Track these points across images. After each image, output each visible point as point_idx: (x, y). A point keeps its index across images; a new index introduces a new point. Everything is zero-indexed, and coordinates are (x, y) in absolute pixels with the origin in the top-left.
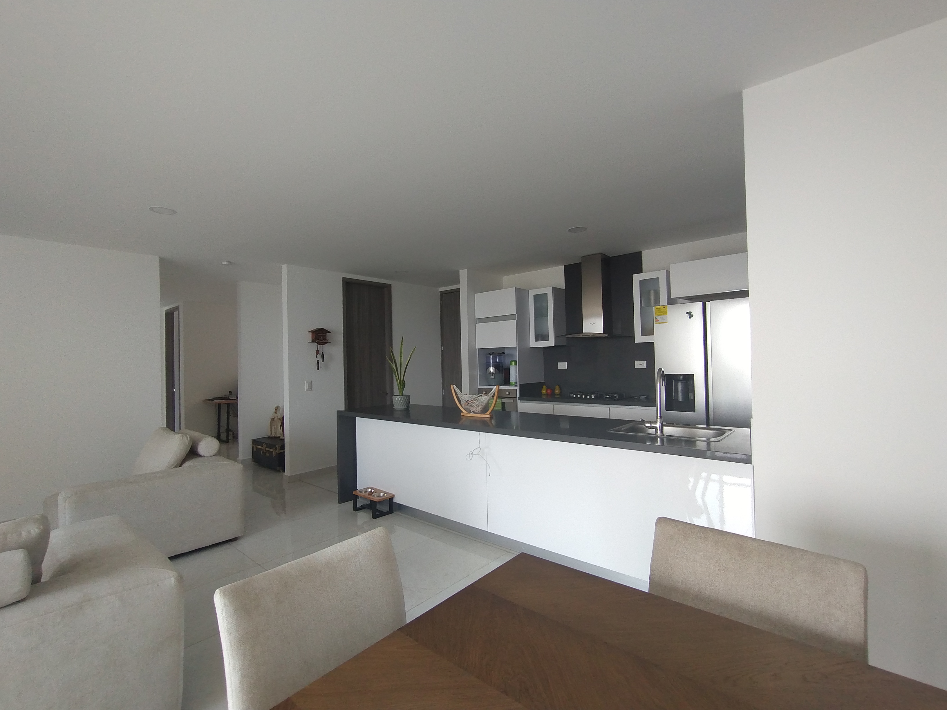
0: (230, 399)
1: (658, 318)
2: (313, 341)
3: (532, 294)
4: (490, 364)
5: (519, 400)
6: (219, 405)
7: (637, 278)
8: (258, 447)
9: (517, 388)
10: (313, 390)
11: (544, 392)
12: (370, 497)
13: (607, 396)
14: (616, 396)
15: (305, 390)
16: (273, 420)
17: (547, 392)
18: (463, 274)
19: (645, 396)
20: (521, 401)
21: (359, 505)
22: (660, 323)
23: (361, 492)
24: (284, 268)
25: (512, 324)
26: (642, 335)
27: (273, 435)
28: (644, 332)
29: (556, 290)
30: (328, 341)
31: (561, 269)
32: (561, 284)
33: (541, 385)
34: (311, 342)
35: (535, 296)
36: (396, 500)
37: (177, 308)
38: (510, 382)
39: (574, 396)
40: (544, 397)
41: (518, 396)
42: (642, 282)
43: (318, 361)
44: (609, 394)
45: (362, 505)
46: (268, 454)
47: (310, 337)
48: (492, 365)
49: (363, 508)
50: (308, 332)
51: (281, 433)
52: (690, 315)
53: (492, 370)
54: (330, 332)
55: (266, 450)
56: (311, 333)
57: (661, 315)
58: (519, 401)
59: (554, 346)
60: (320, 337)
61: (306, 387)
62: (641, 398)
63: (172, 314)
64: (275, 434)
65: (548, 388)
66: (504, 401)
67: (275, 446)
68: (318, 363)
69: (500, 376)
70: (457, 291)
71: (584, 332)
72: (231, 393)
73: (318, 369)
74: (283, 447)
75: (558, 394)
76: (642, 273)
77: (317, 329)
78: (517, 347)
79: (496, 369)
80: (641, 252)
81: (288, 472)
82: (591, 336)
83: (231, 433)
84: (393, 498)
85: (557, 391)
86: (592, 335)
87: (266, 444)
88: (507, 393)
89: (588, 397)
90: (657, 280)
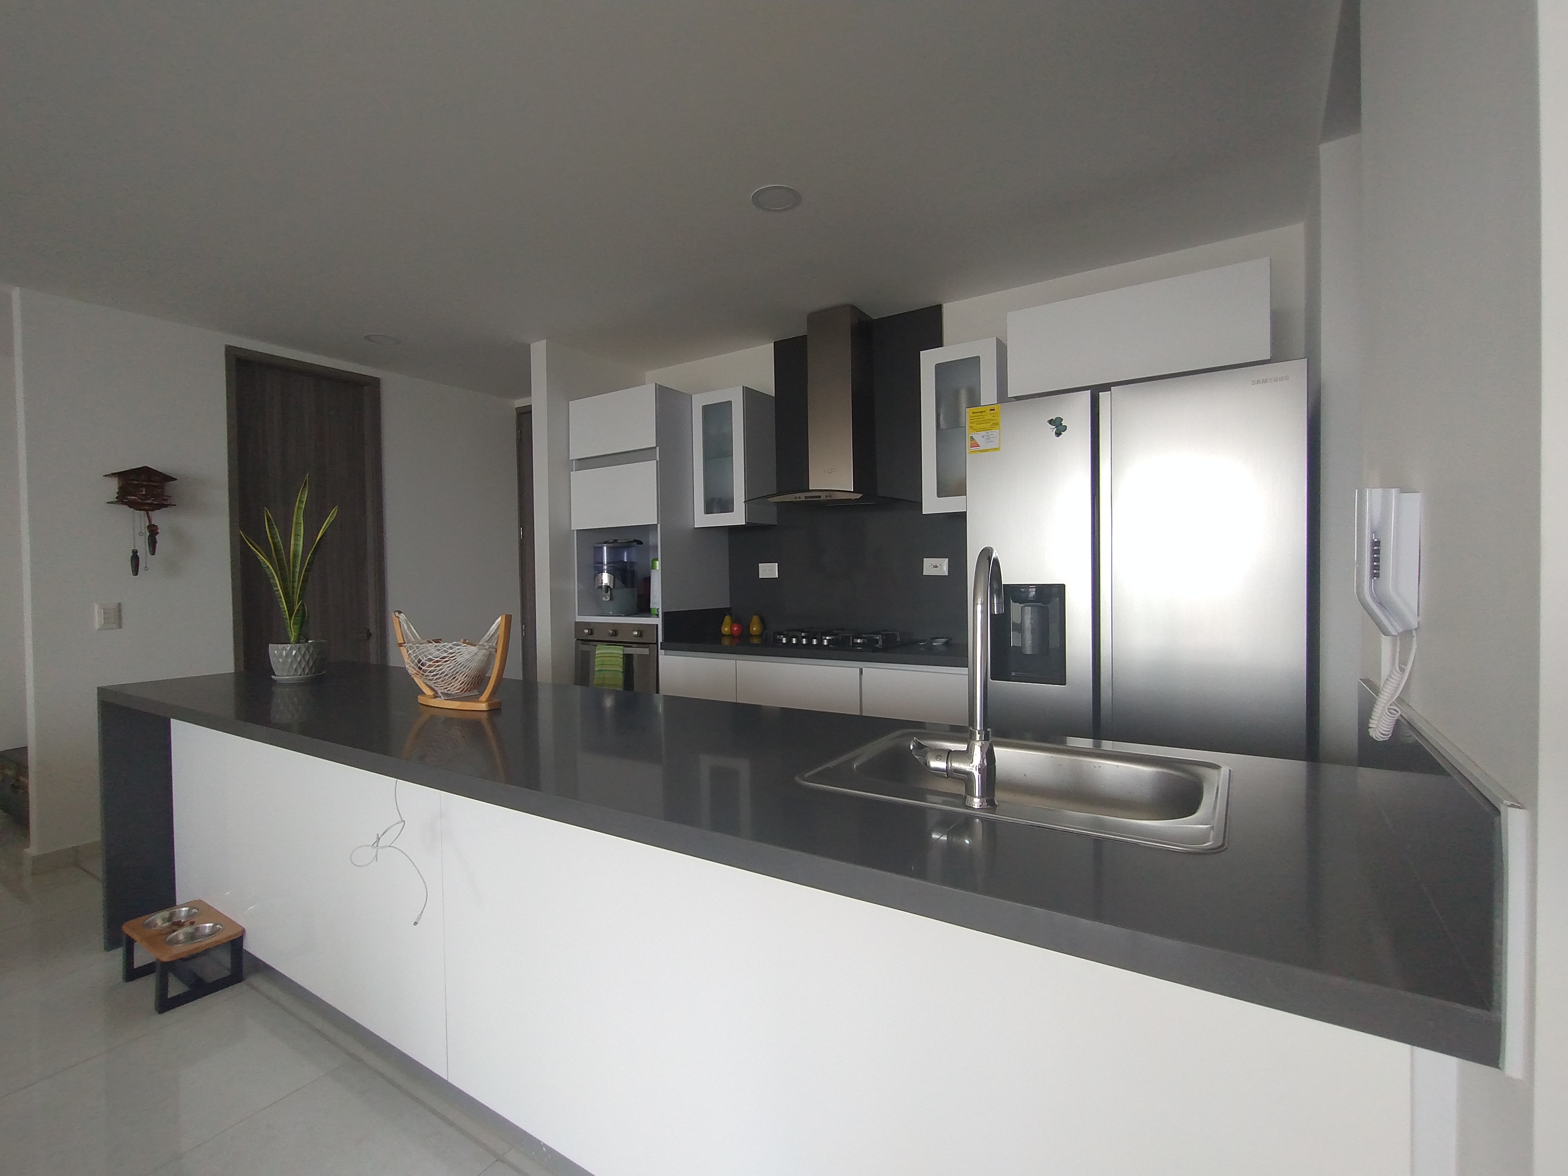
1: (978, 437)
2: (120, 500)
3: (698, 403)
4: (600, 565)
5: (661, 649)
7: (929, 359)
8: (6, 771)
9: (658, 621)
10: (123, 626)
11: (726, 629)
13: (859, 641)
14: (877, 640)
15: (97, 626)
17: (731, 629)
18: (539, 351)
19: (943, 640)
20: (668, 652)
22: (981, 451)
24: (18, 296)
25: (648, 471)
26: (938, 497)
28: (942, 492)
29: (750, 395)
30: (172, 502)
31: (767, 351)
32: (766, 383)
33: (718, 615)
34: (116, 503)
35: (706, 409)
38: (651, 607)
39: (784, 641)
40: (726, 642)
41: (660, 640)
42: (941, 369)
44: (864, 636)
48: (605, 567)
50: (104, 476)
52: (1059, 427)
53: (606, 578)
54: (175, 479)
55: (17, 780)
56: (114, 479)
57: (984, 430)
58: (661, 652)
59: (744, 524)
60: (144, 492)
61: (97, 620)
62: (934, 644)
65: (736, 621)
66: (629, 651)
68: (135, 558)
69: (625, 595)
71: (810, 489)
73: (136, 571)
75: (757, 634)
76: (942, 346)
77: (135, 470)
78: (659, 525)
79: (618, 579)
80: (940, 307)
82: (823, 498)
84: (243, 936)
85: (755, 629)
86: (826, 497)
87: (18, 764)
88: (636, 633)
89: (815, 643)
90: (975, 362)
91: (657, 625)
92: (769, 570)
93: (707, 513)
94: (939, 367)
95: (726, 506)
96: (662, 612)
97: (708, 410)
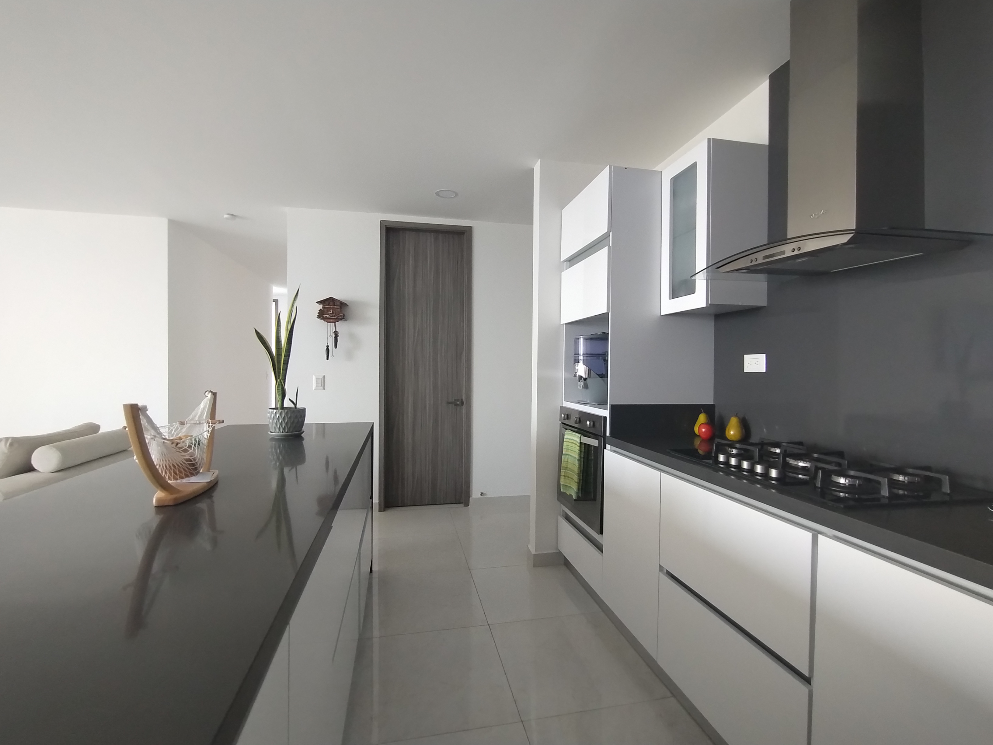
2: (320, 316)
4: (578, 355)
9: (607, 414)
10: (326, 389)
15: (314, 389)
17: (699, 430)
18: (537, 172)
30: (344, 317)
33: (692, 412)
34: (317, 318)
41: (608, 434)
43: (328, 347)
48: (581, 357)
50: (315, 302)
53: (581, 369)
54: (348, 305)
60: (333, 312)
61: (314, 384)
65: (712, 420)
68: (328, 350)
73: (327, 359)
75: (736, 439)
77: (325, 299)
88: (589, 423)
91: (605, 418)
92: (756, 363)
93: (672, 298)
95: (688, 286)
96: (610, 405)
97: (676, 180)
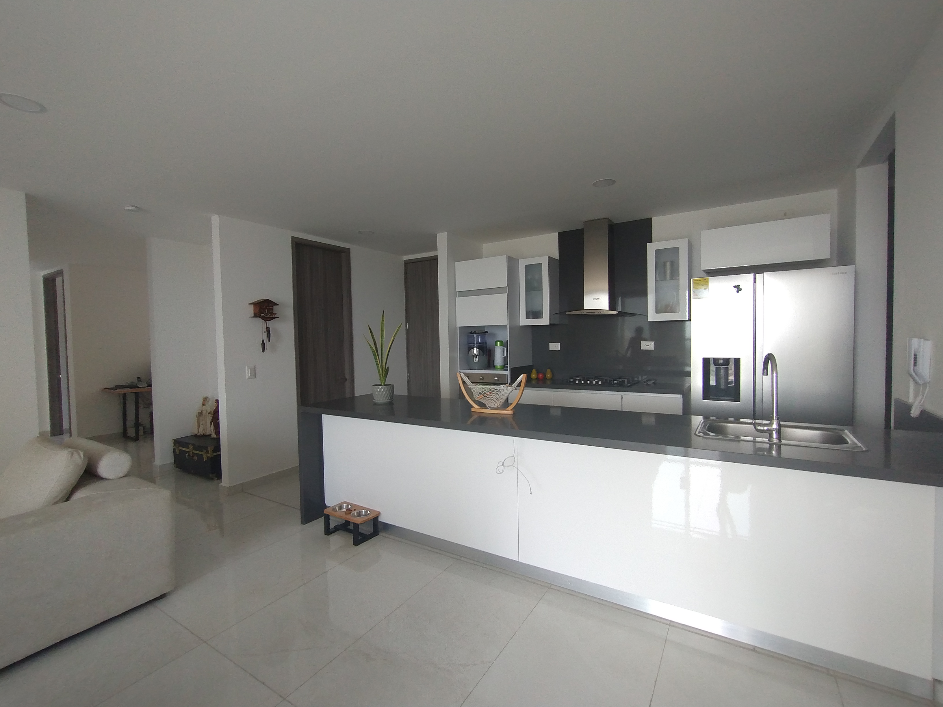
0: (138, 387)
1: (697, 292)
2: (255, 316)
3: (522, 264)
6: (125, 395)
7: (651, 248)
8: (181, 448)
9: (508, 372)
10: (257, 377)
11: (534, 376)
12: (347, 516)
13: (615, 382)
15: (247, 378)
16: (201, 414)
17: (537, 376)
18: (442, 239)
19: (653, 381)
21: (332, 526)
22: (700, 298)
23: (334, 509)
24: (215, 219)
25: (503, 298)
26: (657, 313)
27: (201, 432)
28: (660, 310)
29: (551, 259)
30: (276, 316)
31: (555, 236)
32: (556, 253)
34: (252, 317)
36: (383, 519)
37: (60, 273)
38: (495, 365)
39: (577, 381)
43: (264, 341)
44: (616, 380)
45: (335, 525)
46: (195, 458)
47: (251, 310)
49: (336, 529)
50: (249, 304)
51: (212, 431)
52: (738, 288)
54: (278, 305)
55: (192, 453)
56: (252, 306)
57: (701, 288)
59: (549, 324)
60: (266, 311)
61: (247, 374)
62: (649, 383)
63: (54, 280)
64: (203, 431)
65: (538, 372)
67: (206, 448)
68: (263, 344)
69: (484, 359)
70: (435, 259)
71: (585, 309)
72: (139, 380)
73: (264, 351)
74: (217, 448)
76: (656, 242)
77: (262, 300)
78: (508, 326)
79: (480, 351)
80: (651, 219)
81: (226, 481)
82: (594, 313)
83: (141, 428)
84: (378, 517)
85: (549, 376)
86: (598, 312)
87: (193, 445)
88: (496, 378)
89: (588, 383)
90: (676, 250)
91: (507, 374)
92: (555, 346)
93: (527, 319)
94: (657, 251)
95: (537, 314)
96: (510, 368)
97: (528, 268)
